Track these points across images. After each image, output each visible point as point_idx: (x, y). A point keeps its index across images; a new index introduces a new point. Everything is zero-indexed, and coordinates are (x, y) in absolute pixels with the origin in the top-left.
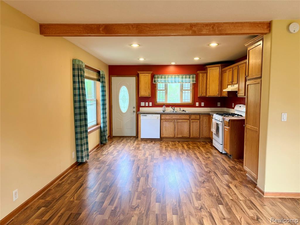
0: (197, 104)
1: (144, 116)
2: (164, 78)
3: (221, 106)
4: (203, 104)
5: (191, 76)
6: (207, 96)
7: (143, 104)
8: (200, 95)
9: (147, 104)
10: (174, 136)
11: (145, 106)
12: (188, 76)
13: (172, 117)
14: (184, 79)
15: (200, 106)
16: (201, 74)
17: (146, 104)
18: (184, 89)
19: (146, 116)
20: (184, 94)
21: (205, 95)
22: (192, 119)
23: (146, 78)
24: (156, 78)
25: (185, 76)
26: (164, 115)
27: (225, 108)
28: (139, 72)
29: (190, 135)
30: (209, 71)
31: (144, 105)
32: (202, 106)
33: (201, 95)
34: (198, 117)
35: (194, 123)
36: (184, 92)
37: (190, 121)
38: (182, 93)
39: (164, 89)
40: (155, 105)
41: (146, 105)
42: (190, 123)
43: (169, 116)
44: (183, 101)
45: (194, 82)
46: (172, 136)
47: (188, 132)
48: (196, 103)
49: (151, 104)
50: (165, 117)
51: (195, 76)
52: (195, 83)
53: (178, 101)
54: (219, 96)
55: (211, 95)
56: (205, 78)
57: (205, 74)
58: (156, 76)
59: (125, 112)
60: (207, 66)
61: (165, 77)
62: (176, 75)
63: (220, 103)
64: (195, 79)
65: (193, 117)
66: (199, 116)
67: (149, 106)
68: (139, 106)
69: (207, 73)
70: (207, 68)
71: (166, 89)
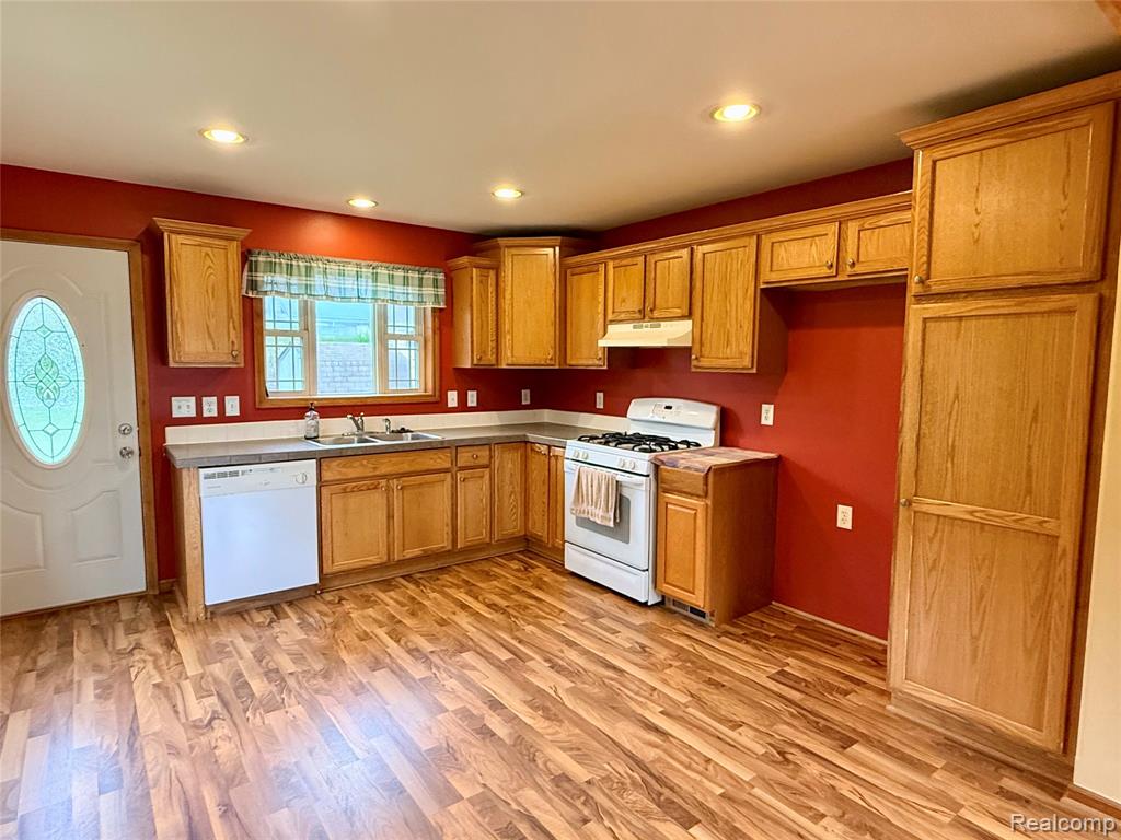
0: (452, 398)
1: (224, 475)
2: (303, 270)
3: (535, 405)
4: (472, 398)
5: (429, 276)
6: (504, 367)
7: (183, 406)
8: (475, 362)
9: (210, 406)
10: (389, 559)
11: (199, 420)
12: (416, 275)
13: (375, 469)
14: (399, 289)
15: (463, 407)
16: (474, 270)
17: (205, 407)
18: (390, 331)
19: (236, 474)
20: (391, 353)
21: (494, 362)
22: (462, 469)
23: (208, 262)
24: (261, 267)
25: (400, 273)
26: (335, 463)
27: (547, 411)
28: (163, 223)
29: (454, 541)
30: (508, 262)
31: (193, 414)
32: (469, 404)
33: (480, 359)
34: (484, 453)
35: (470, 485)
36: (391, 343)
37: (454, 478)
38: (387, 349)
39: (296, 327)
40: (258, 409)
41: (206, 414)
42: (454, 487)
43: (362, 465)
44: (392, 386)
45: (439, 303)
46: (374, 560)
47: (449, 529)
48: (449, 393)
49: (233, 405)
50: (344, 470)
51: (441, 277)
52: (441, 310)
53: (368, 389)
54: (557, 367)
55: (523, 361)
56: (491, 289)
57: (492, 274)
58: (261, 259)
59: (58, 460)
60: (502, 241)
61: (309, 270)
62: (364, 263)
63: (528, 392)
64: (442, 291)
65: (465, 457)
66: (488, 453)
67: (222, 418)
68: (156, 420)
69: (497, 269)
70: (498, 247)
71: (307, 330)
